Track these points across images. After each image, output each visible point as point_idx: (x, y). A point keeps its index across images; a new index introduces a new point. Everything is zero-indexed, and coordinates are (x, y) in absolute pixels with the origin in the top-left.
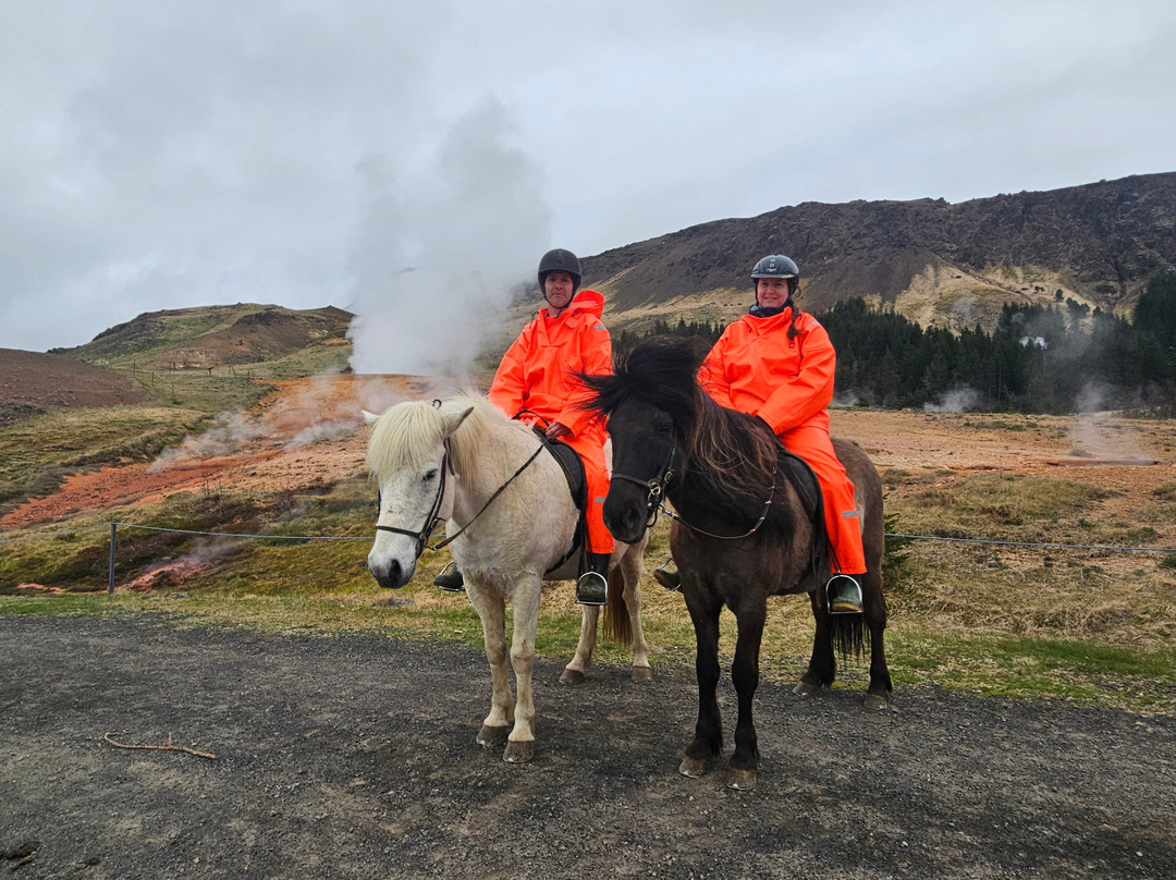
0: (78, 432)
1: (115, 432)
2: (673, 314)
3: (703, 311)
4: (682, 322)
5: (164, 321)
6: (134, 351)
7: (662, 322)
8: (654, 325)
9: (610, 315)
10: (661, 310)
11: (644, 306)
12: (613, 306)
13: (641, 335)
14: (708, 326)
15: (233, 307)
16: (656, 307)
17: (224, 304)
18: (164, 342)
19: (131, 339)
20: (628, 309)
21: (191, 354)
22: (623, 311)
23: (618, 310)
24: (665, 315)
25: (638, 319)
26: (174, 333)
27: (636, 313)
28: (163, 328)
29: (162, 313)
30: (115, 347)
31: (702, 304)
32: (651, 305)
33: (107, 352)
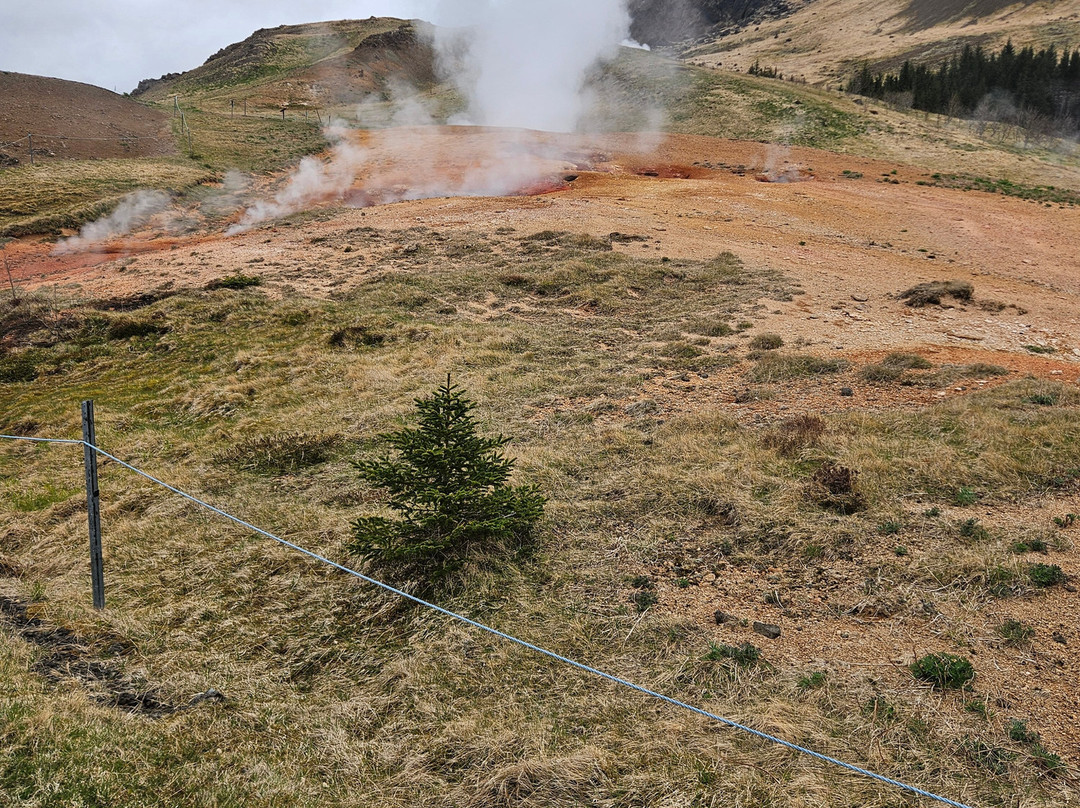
0: (38, 191)
1: (80, 195)
2: (998, 35)
3: (1053, 29)
4: (1009, 48)
5: (276, 42)
6: (239, 80)
7: (973, 49)
8: (959, 55)
9: (897, 36)
10: (981, 28)
11: (953, 21)
12: (902, 22)
13: (935, 71)
14: (1051, 54)
15: (364, 22)
16: (974, 22)
17: (354, 18)
18: (274, 69)
19: (236, 65)
20: (929, 25)
21: (299, 88)
22: (918, 29)
23: (909, 29)
24: (985, 37)
25: (938, 43)
26: (288, 58)
27: (941, 32)
28: (274, 51)
29: (281, 29)
30: (218, 75)
31: (1054, 17)
32: (966, 20)
33: (209, 81)
